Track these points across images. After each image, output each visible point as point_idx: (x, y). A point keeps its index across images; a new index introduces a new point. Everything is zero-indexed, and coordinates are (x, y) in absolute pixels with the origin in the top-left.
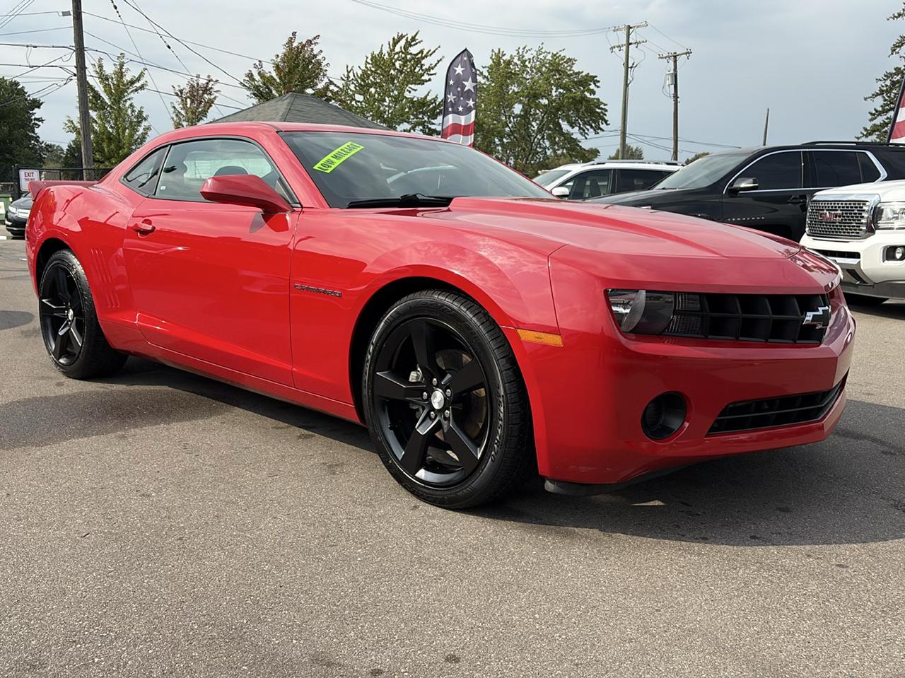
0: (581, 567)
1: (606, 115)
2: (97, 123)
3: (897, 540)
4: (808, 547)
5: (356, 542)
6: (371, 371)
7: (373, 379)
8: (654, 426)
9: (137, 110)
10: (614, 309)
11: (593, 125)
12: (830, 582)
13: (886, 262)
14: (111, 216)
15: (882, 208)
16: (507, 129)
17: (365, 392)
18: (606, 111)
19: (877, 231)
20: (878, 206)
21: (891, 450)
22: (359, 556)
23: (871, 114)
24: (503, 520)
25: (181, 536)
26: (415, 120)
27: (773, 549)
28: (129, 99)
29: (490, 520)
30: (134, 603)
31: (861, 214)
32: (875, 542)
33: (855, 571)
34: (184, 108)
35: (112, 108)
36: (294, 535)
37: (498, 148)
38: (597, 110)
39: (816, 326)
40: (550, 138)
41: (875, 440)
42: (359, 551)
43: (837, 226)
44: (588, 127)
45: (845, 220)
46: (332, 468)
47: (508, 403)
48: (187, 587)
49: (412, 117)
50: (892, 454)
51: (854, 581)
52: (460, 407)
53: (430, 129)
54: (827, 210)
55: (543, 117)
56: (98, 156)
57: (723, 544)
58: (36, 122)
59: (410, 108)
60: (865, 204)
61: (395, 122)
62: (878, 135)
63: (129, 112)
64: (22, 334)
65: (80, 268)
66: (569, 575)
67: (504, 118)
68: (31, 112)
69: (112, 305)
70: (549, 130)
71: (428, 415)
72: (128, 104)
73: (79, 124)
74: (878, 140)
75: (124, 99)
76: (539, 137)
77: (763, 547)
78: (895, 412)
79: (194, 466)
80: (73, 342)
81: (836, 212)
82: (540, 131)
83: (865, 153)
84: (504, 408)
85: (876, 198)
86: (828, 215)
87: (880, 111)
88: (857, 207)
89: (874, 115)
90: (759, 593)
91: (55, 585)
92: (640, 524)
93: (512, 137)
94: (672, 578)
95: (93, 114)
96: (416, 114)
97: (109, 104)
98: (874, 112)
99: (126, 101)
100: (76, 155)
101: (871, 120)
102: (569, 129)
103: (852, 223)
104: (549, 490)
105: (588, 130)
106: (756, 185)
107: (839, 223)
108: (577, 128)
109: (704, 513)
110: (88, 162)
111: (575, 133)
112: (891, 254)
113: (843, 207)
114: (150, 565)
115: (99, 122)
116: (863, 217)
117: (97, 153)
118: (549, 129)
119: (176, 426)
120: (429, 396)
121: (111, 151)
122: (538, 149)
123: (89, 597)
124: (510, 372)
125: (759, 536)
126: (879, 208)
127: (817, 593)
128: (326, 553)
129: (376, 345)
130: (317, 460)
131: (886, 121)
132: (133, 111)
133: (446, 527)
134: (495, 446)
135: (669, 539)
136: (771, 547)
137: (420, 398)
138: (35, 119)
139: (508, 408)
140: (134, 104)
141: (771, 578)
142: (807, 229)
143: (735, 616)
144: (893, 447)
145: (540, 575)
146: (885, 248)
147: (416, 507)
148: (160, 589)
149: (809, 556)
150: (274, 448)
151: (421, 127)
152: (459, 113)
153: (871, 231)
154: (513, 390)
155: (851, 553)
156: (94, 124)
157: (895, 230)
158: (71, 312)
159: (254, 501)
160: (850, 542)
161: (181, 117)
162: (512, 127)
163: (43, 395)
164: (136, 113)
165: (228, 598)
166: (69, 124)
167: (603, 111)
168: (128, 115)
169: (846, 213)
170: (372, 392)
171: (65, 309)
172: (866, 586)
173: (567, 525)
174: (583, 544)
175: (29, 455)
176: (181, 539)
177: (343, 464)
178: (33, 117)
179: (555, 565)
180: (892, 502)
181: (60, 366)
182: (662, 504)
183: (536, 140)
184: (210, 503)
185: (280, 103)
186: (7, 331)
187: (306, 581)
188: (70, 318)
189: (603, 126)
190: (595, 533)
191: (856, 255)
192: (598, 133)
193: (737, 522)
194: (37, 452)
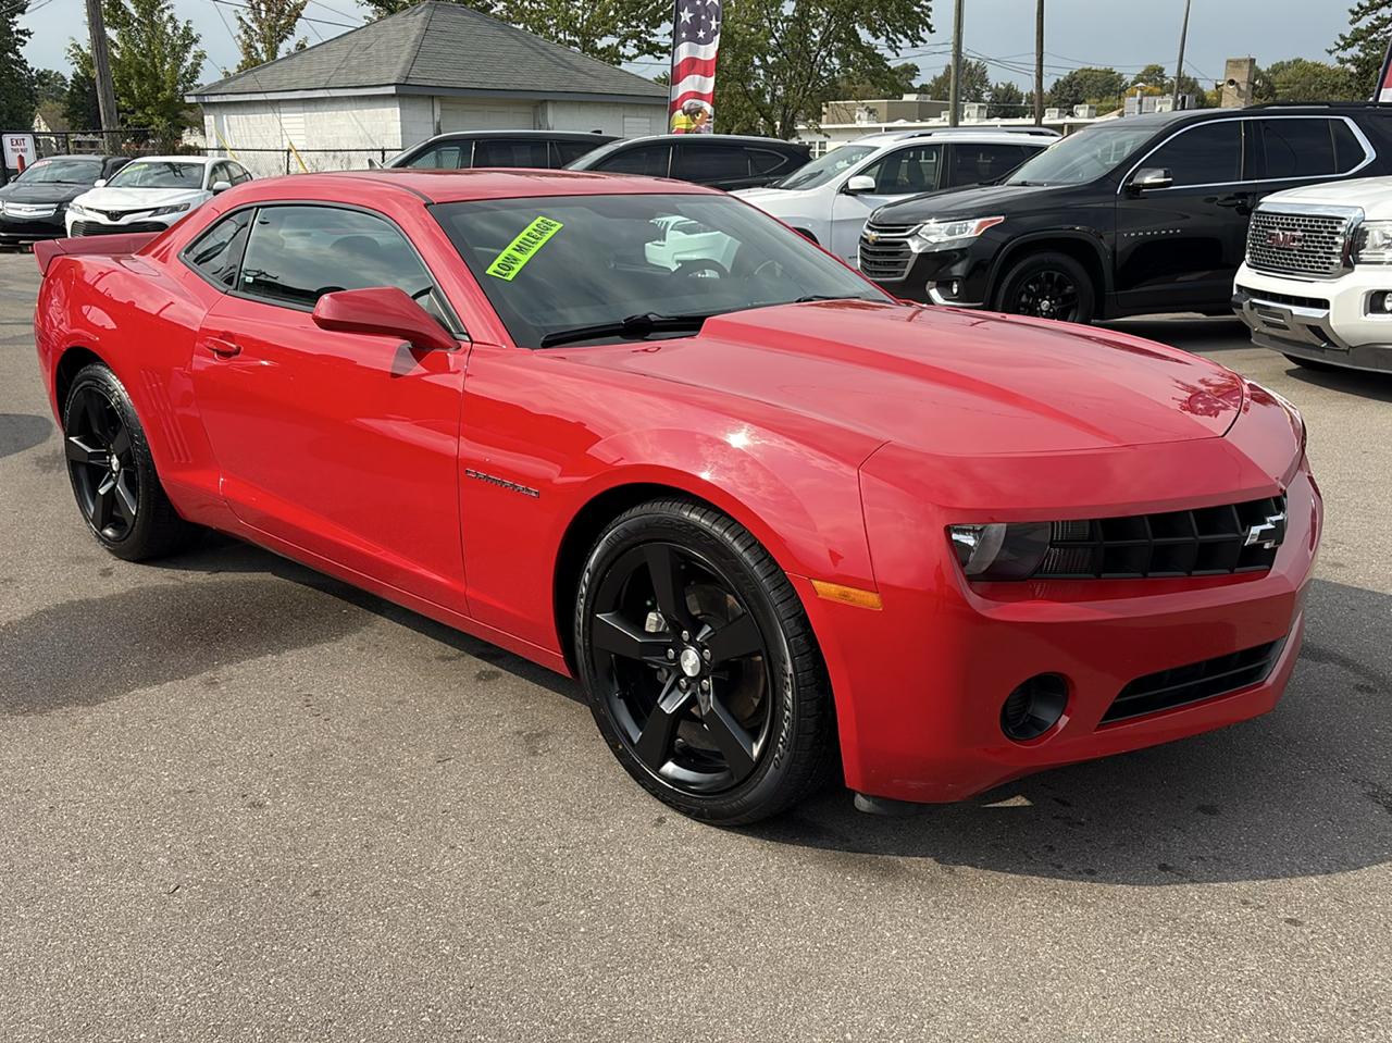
0: (911, 936)
1: (929, 16)
2: (118, 48)
3: (1375, 867)
4: (1244, 885)
5: (576, 895)
6: (588, 612)
7: (591, 623)
8: (1019, 720)
9: (182, 25)
10: (955, 536)
11: (910, 33)
12: (1277, 955)
13: (1369, 314)
14: (166, 307)
15: (1367, 229)
16: (773, 41)
17: (579, 640)
18: (930, 10)
19: (1357, 267)
20: (1361, 226)
21: (1371, 684)
22: (583, 923)
23: (1352, 12)
24: (790, 844)
25: (317, 889)
26: (625, 29)
27: (1192, 890)
28: (168, 8)
29: (772, 845)
30: (258, 1026)
31: (1333, 238)
32: (1344, 871)
33: (1313, 932)
34: (257, 19)
35: (140, 22)
36: (484, 881)
37: (757, 71)
38: (916, 9)
39: (1263, 544)
40: (840, 54)
41: (1345, 663)
42: (582, 912)
43: (1295, 255)
44: (901, 37)
45: (1308, 246)
46: (532, 741)
47: (798, 687)
48: (333, 991)
49: (621, 25)
50: (1371, 690)
51: (1312, 951)
52: (725, 676)
53: (649, 43)
54: (1280, 229)
55: (830, 21)
56: (123, 103)
57: (1117, 882)
58: (20, 36)
59: (616, 11)
60: (1340, 223)
61: (594, 35)
62: (1362, 46)
63: (169, 30)
64: (37, 464)
65: (125, 395)
66: (894, 952)
67: (767, 24)
68: (11, 20)
69: (180, 458)
70: (838, 42)
71: (676, 684)
72: (165, 17)
73: (89, 51)
74: (1362, 55)
75: (159, 8)
76: (823, 53)
77: (1177, 887)
78: (1376, 601)
79: (325, 741)
80: (122, 507)
81: (1294, 233)
82: (824, 43)
83: (1342, 120)
84: (793, 693)
85: (1357, 214)
86: (1281, 236)
87: (1367, 8)
88: (1327, 227)
89: (1357, 13)
90: (1173, 981)
91: (138, 991)
92: (996, 846)
93: (780, 55)
94: (1044, 953)
95: (112, 33)
96: (627, 20)
97: (136, 16)
98: (1357, 9)
99: (162, 11)
100: (87, 89)
101: (1352, 22)
102: (872, 40)
103: (1318, 252)
104: (861, 809)
105: (901, 41)
106: (1170, 179)
107: (1299, 251)
108: (883, 38)
109: (1090, 820)
110: (110, 119)
111: (881, 45)
112: (1378, 303)
113: (1306, 226)
114: (275, 948)
115: (121, 45)
116: (1336, 243)
117: (121, 98)
118: (840, 40)
119: (290, 657)
120: (677, 655)
121: (143, 94)
122: (821, 73)
123: (192, 1017)
124: (801, 640)
125: (1171, 865)
126: (1363, 229)
127: (1258, 977)
128: (533, 918)
129: (595, 574)
130: (509, 725)
131: (1376, 23)
132: (176, 28)
133: (708, 860)
134: (780, 746)
135: (1038, 875)
136: (1188, 886)
137: (664, 658)
138: (18, 32)
139: (799, 692)
140: (176, 17)
141: (1189, 949)
142: (1247, 256)
143: (1138, 1028)
144: (1371, 677)
145: (851, 956)
146: (1368, 293)
147: (661, 820)
148: (294, 997)
149: (1245, 903)
150: (441, 702)
151: (635, 41)
152: (699, 42)
153: (1349, 266)
154: (806, 667)
155: (1307, 895)
156: (115, 51)
157: (1384, 266)
158: (115, 461)
159: (420, 813)
160: (1306, 873)
161: (253, 34)
162: (781, 37)
163: (83, 597)
164: (181, 32)
165: (395, 1011)
166: (74, 51)
167: (926, 11)
168: (168, 34)
169: (1309, 236)
170: (591, 644)
171: (106, 454)
172: (1329, 962)
173: (885, 851)
174: (912, 891)
175: (75, 723)
176: (316, 894)
177: (547, 733)
178: (14, 29)
179: (871, 934)
180: (1369, 788)
181: (103, 540)
182: (1027, 803)
183: (819, 58)
184: (354, 819)
185: (411, 18)
186: (14, 457)
187: (508, 976)
188: (115, 469)
189: (925, 34)
190: (927, 865)
191: (1322, 304)
192: (917, 46)
193: (1140, 837)
194: (87, 717)
